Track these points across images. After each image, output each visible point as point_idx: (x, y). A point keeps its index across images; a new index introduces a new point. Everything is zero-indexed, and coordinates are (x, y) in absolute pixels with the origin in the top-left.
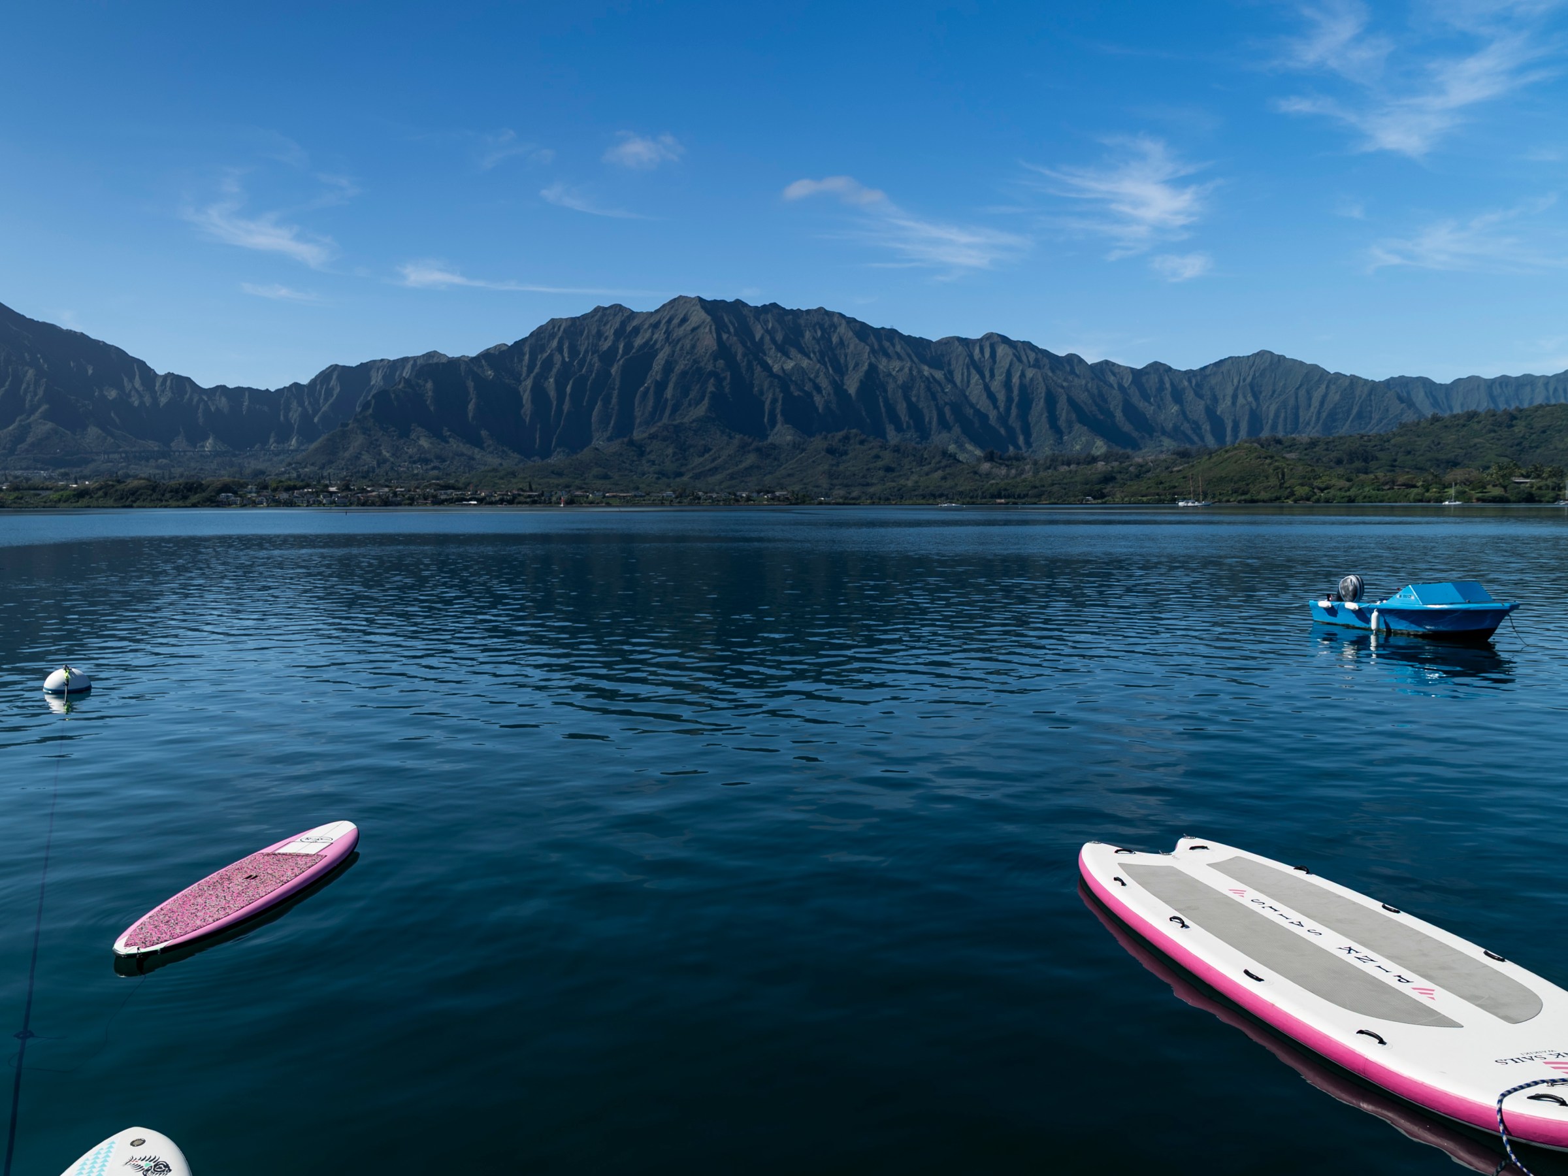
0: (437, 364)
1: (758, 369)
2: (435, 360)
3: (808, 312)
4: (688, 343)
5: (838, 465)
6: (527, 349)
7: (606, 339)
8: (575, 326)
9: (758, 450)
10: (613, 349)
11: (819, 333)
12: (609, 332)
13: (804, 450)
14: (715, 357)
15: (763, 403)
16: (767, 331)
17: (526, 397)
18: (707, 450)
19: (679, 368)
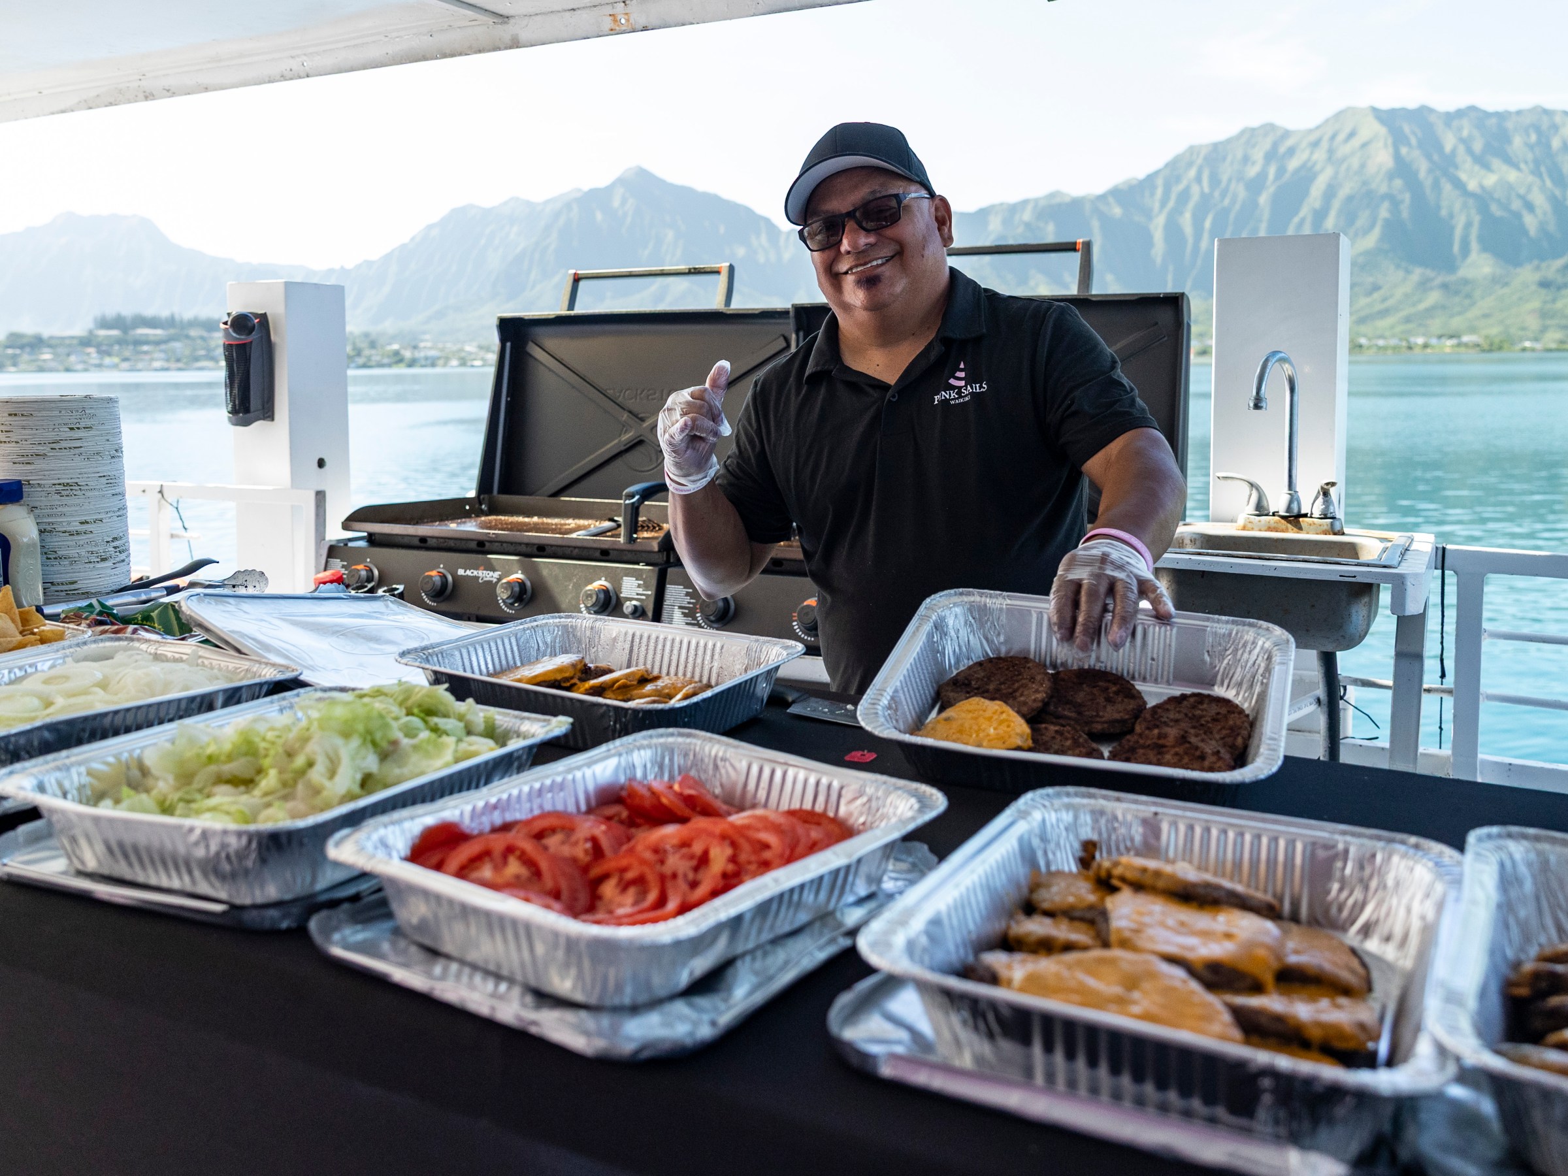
0: (1059, 205)
1: (1447, 187)
2: (1057, 200)
3: (1519, 113)
4: (1355, 163)
5: (1554, 301)
6: (1160, 182)
7: (1254, 163)
8: (1216, 154)
9: (1445, 286)
10: (1262, 176)
11: (1533, 138)
12: (1258, 155)
13: (1506, 284)
14: (1391, 176)
15: (1452, 229)
16: (1462, 140)
17: (1158, 235)
18: (1376, 288)
19: (1344, 192)
